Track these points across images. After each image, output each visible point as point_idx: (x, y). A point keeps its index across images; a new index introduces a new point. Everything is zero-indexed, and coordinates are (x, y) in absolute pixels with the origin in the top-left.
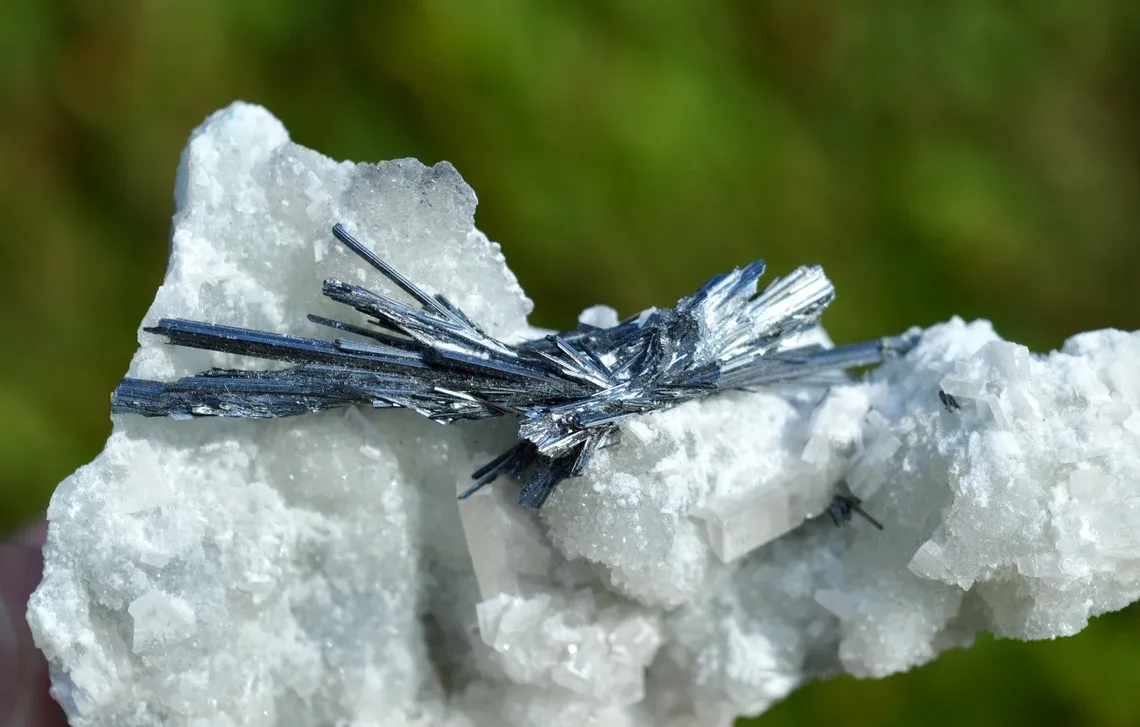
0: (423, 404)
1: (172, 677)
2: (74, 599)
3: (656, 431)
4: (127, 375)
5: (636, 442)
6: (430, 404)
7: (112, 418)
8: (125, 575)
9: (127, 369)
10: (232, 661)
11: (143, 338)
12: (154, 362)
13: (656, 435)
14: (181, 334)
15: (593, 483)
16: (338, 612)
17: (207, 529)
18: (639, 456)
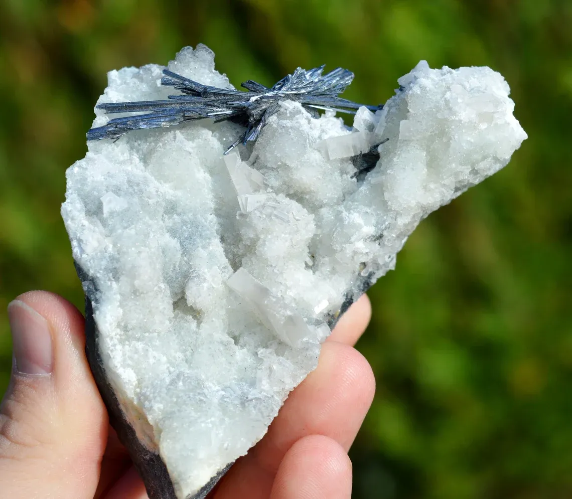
1: (120, 231)
2: (79, 205)
5: (286, 109)
7: (87, 145)
8: (98, 191)
9: (91, 126)
11: (96, 110)
12: (101, 120)
16: (185, 228)
17: (128, 178)
18: (288, 115)
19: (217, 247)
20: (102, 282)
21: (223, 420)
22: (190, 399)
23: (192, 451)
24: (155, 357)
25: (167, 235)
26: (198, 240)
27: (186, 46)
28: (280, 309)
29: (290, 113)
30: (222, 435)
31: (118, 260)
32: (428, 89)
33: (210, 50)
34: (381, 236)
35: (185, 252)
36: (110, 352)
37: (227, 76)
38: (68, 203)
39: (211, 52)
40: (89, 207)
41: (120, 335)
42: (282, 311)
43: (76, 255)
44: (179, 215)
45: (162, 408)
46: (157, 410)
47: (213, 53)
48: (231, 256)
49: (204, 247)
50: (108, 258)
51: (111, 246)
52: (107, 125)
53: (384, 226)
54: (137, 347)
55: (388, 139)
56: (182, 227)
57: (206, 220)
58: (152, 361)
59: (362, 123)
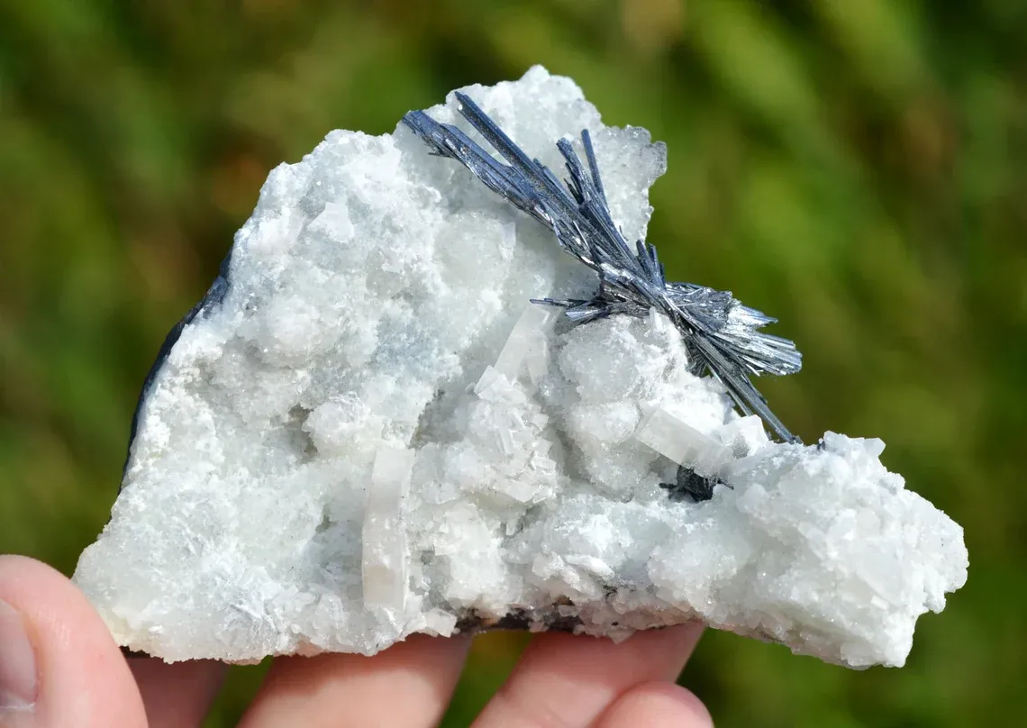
0: (560, 227)
1: (310, 263)
2: (301, 184)
3: (665, 330)
4: (425, 111)
5: (651, 326)
6: (563, 230)
7: (398, 125)
8: (337, 191)
9: (427, 108)
10: (344, 285)
11: (451, 97)
12: (444, 113)
13: (663, 332)
14: (472, 112)
15: (613, 326)
16: (404, 336)
17: (394, 212)
18: (646, 335)
19: (420, 396)
20: (232, 299)
21: (186, 598)
22: (177, 535)
23: (112, 593)
24: (208, 445)
25: (374, 323)
26: (402, 368)
27: (647, 128)
28: (380, 545)
29: (651, 336)
30: (165, 612)
31: (272, 292)
32: (830, 480)
33: (665, 163)
34: (615, 590)
35: (373, 364)
36: (159, 385)
37: (652, 215)
38: (291, 169)
39: (662, 166)
40: (311, 198)
41: (194, 379)
42: (380, 550)
43: (238, 237)
44: (416, 313)
45: (140, 510)
46: (131, 507)
47: (665, 169)
48: (425, 424)
49: (399, 382)
50: (263, 279)
51: (282, 268)
52: (441, 126)
53: (624, 582)
54: (201, 413)
55: (733, 488)
56: (402, 332)
57: (441, 352)
58: (200, 444)
59: (734, 436)
